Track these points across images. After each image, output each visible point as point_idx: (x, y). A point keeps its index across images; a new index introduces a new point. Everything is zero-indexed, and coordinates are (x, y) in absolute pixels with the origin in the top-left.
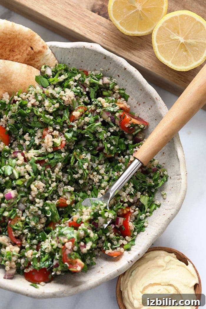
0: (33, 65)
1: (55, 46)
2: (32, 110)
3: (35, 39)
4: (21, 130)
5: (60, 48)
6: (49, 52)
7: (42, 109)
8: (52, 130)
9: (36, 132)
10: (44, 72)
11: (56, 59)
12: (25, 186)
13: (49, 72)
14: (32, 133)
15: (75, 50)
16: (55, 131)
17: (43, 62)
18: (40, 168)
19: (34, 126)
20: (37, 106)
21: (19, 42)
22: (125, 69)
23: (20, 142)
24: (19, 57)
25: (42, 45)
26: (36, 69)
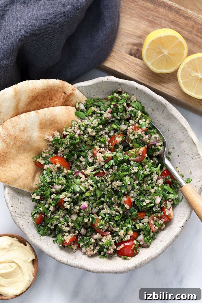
0: (68, 105)
1: (80, 86)
2: (80, 139)
3: (65, 87)
4: (76, 155)
5: (84, 86)
6: (77, 92)
7: (87, 136)
8: (99, 149)
9: (87, 153)
10: (79, 108)
11: (84, 95)
12: (92, 196)
13: (82, 107)
14: (85, 155)
15: (96, 85)
16: (101, 149)
17: (75, 100)
18: (98, 179)
19: (84, 149)
20: (82, 134)
21: (55, 92)
22: (137, 89)
23: (77, 164)
24: (57, 102)
25: (71, 89)
26: (72, 108)
